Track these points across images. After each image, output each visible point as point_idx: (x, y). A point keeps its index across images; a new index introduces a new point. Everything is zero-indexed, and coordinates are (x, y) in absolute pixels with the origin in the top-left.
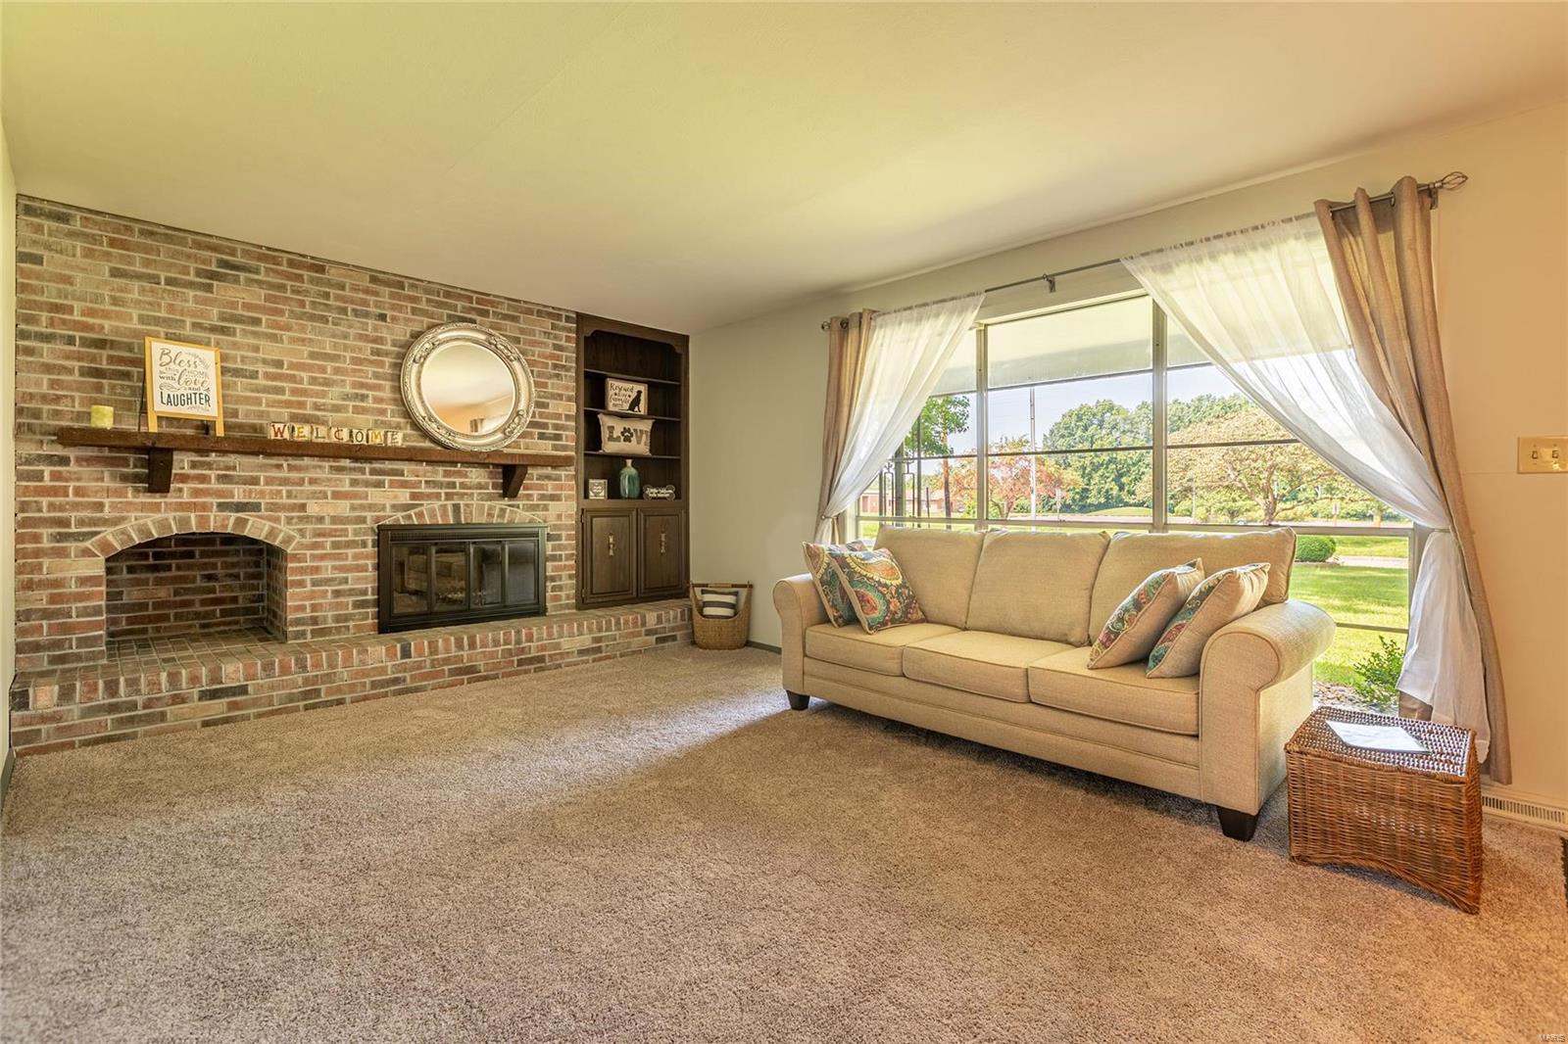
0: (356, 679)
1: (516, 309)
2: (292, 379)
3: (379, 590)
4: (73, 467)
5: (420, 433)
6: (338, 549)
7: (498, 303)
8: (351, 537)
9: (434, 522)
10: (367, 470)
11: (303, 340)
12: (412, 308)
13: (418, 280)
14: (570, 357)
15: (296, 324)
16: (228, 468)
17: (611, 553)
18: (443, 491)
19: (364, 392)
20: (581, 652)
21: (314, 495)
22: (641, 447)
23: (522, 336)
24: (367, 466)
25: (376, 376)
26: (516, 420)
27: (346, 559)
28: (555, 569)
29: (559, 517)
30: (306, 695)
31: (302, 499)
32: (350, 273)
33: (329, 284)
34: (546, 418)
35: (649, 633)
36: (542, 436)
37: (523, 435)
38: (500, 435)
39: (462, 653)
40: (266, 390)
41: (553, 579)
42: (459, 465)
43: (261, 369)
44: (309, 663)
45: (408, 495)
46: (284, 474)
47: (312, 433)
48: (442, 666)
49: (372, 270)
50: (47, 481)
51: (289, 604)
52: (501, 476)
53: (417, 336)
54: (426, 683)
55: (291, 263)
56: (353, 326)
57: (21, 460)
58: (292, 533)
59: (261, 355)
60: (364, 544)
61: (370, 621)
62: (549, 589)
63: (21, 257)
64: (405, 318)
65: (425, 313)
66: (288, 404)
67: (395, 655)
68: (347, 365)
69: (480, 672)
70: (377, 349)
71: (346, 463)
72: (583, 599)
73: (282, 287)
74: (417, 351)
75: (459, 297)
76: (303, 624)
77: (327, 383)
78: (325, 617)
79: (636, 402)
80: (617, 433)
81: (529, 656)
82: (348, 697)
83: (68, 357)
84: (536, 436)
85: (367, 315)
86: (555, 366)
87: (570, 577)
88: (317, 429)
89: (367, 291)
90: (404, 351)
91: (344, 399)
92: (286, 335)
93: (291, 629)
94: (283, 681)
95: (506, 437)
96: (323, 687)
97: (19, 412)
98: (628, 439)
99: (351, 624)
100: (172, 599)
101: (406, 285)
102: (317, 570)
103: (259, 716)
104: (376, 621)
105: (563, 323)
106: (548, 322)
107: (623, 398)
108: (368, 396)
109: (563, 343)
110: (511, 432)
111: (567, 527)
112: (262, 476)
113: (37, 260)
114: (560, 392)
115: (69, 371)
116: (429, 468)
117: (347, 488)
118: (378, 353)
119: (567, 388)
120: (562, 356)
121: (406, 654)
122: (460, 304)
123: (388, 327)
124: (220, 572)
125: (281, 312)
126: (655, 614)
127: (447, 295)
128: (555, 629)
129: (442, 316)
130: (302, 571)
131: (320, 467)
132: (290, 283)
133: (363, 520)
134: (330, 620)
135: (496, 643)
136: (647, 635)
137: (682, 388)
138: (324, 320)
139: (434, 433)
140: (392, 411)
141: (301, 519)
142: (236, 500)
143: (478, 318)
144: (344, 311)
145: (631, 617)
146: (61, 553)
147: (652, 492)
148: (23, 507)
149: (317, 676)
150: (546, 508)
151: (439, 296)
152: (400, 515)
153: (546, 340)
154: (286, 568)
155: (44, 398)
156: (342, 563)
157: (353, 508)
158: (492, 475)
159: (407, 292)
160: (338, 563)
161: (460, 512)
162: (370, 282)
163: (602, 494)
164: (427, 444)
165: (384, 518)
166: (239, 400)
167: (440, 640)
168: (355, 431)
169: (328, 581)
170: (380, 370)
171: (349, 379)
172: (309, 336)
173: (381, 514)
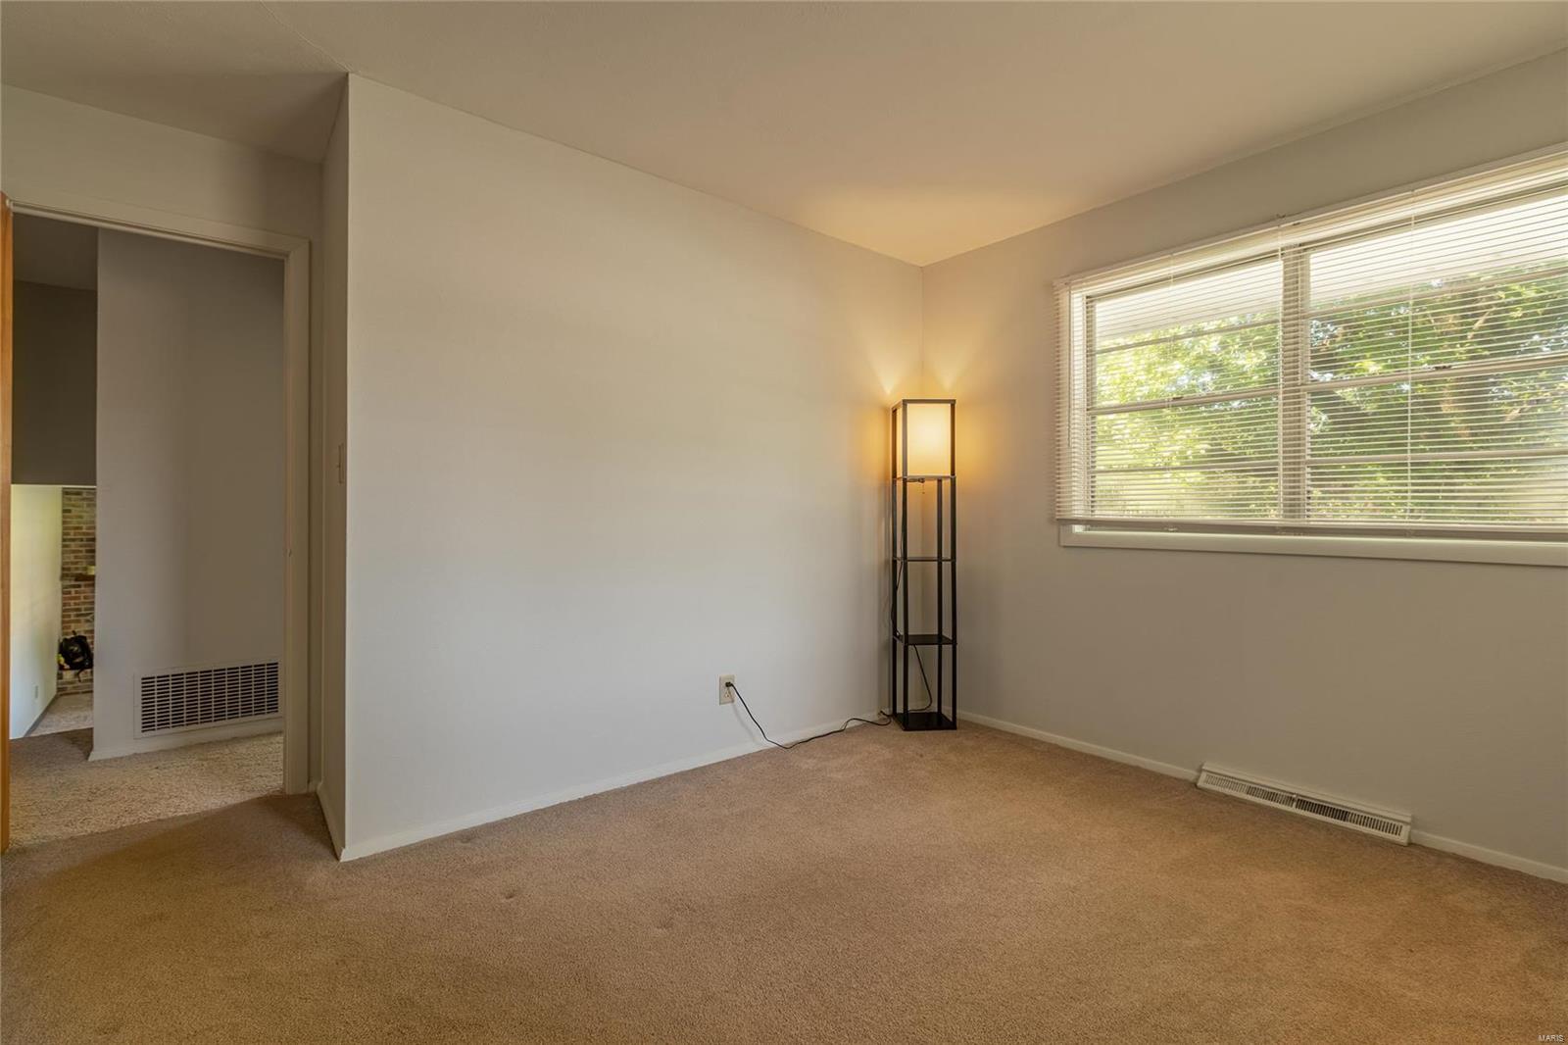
4: (83, 588)
50: (73, 595)
57: (64, 587)
63: (64, 511)
83: (81, 546)
97: (63, 569)
113: (69, 511)
115: (81, 551)
146: (78, 621)
155: (72, 563)
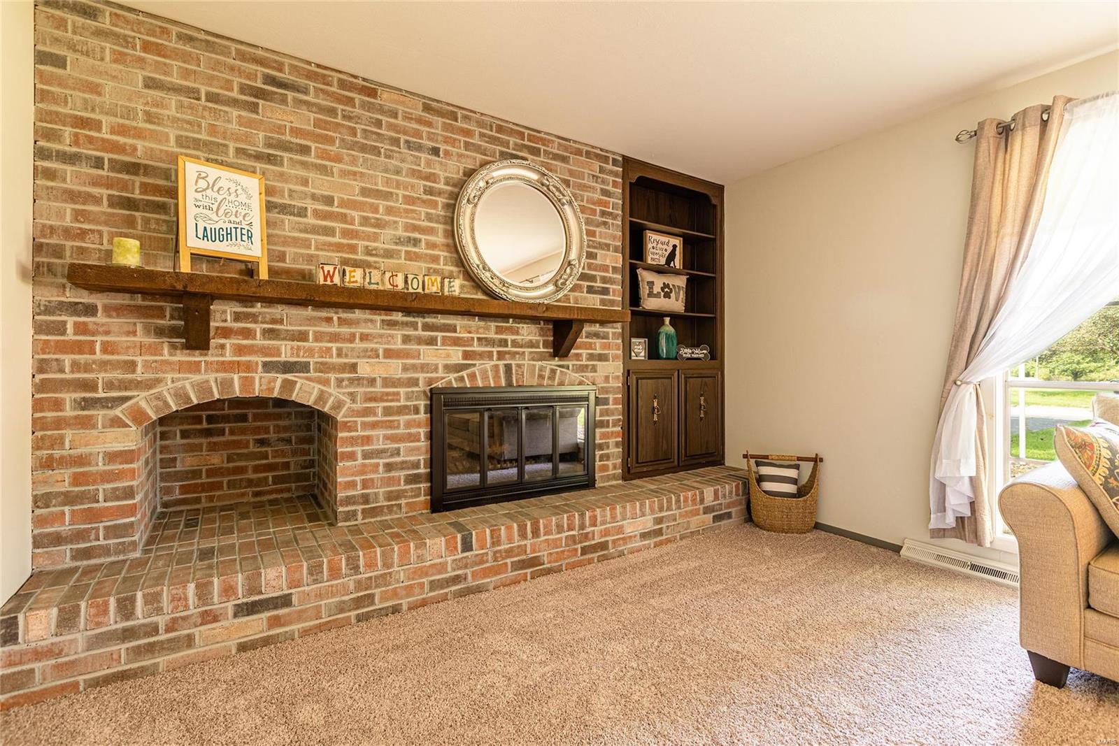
0: (413, 579)
1: (566, 149)
2: (343, 218)
3: (431, 463)
4: (101, 318)
5: (473, 284)
6: (390, 415)
7: (549, 141)
8: (403, 402)
9: (486, 384)
10: (420, 325)
11: (355, 174)
12: (466, 142)
13: (471, 111)
14: (617, 204)
15: (348, 155)
16: (274, 321)
17: (656, 418)
18: (495, 350)
19: (417, 235)
20: (644, 536)
21: (366, 354)
22: (676, 304)
23: (571, 179)
24: (420, 321)
25: (429, 218)
26: (568, 270)
27: (398, 427)
28: (604, 436)
29: (607, 378)
30: (358, 603)
31: (353, 358)
32: (402, 99)
33: (381, 110)
34: (596, 270)
35: (707, 510)
36: (591, 290)
37: (575, 288)
38: (551, 288)
39: (525, 542)
40: (314, 230)
41: (601, 447)
42: (511, 320)
43: (311, 206)
44: (362, 563)
45: (460, 354)
46: (334, 329)
47: (364, 278)
48: (503, 559)
49: (424, 97)
50: (70, 335)
51: (339, 480)
52: (552, 334)
53: (470, 174)
54: (489, 580)
55: (343, 84)
56: (407, 160)
57: (41, 309)
58: (344, 399)
59: (310, 189)
60: (417, 411)
61: (422, 498)
62: (597, 458)
63: (41, 58)
64: (458, 153)
65: (478, 149)
66: (339, 247)
67: (456, 548)
68: (400, 205)
69: (544, 564)
70: (430, 187)
71: (398, 317)
72: (629, 468)
73: (332, 112)
74: (471, 189)
75: (512, 132)
76: (354, 503)
77: (379, 224)
78: (376, 494)
79: (671, 257)
80: (657, 289)
81: (593, 542)
82: (405, 603)
83: (96, 182)
84: (585, 290)
85: (419, 148)
86: (603, 213)
87: (617, 445)
88: (370, 273)
89: (420, 121)
90: (456, 190)
91: (396, 244)
92: (337, 167)
93: (341, 509)
94: (332, 586)
95: (558, 289)
96: (377, 591)
97: (38, 248)
98: (667, 296)
99: (403, 501)
100: (225, 465)
101: (459, 116)
102: (368, 440)
103: (305, 633)
104: (429, 497)
105: (610, 167)
106: (596, 165)
107: (660, 252)
108: (420, 240)
109: (610, 188)
110: (564, 284)
111: (614, 391)
112: (311, 330)
113: (60, 62)
114: (608, 242)
115: (97, 200)
116: (482, 323)
117: (399, 345)
118: (429, 191)
119: (614, 238)
120: (609, 202)
121: (467, 547)
122: (512, 140)
123: (441, 163)
124: (272, 436)
125: (330, 141)
126: (712, 489)
127: (500, 129)
128: (619, 509)
129: (495, 153)
130: (353, 441)
131: (371, 321)
132: (341, 107)
133: (414, 382)
134: (381, 497)
135: (560, 529)
136: (704, 513)
137: (718, 242)
138: (376, 151)
139: (489, 283)
140: (445, 257)
141: (351, 381)
142: (283, 359)
143: (530, 157)
144: (396, 142)
145: (690, 493)
146: (86, 423)
147: (686, 352)
148: (41, 367)
149: (370, 578)
150: (594, 369)
151: (492, 131)
152: (452, 376)
153: (594, 184)
154: (336, 437)
155: (67, 233)
156: (393, 432)
157: (405, 368)
158: (543, 333)
159: (459, 124)
160: (389, 432)
161: (511, 373)
162: (423, 111)
163: (643, 354)
164: (480, 296)
165: (438, 379)
166: (287, 241)
167: (503, 528)
168: (411, 277)
169: (379, 453)
170: (433, 211)
171: (401, 221)
172: (360, 170)
173: (434, 375)
